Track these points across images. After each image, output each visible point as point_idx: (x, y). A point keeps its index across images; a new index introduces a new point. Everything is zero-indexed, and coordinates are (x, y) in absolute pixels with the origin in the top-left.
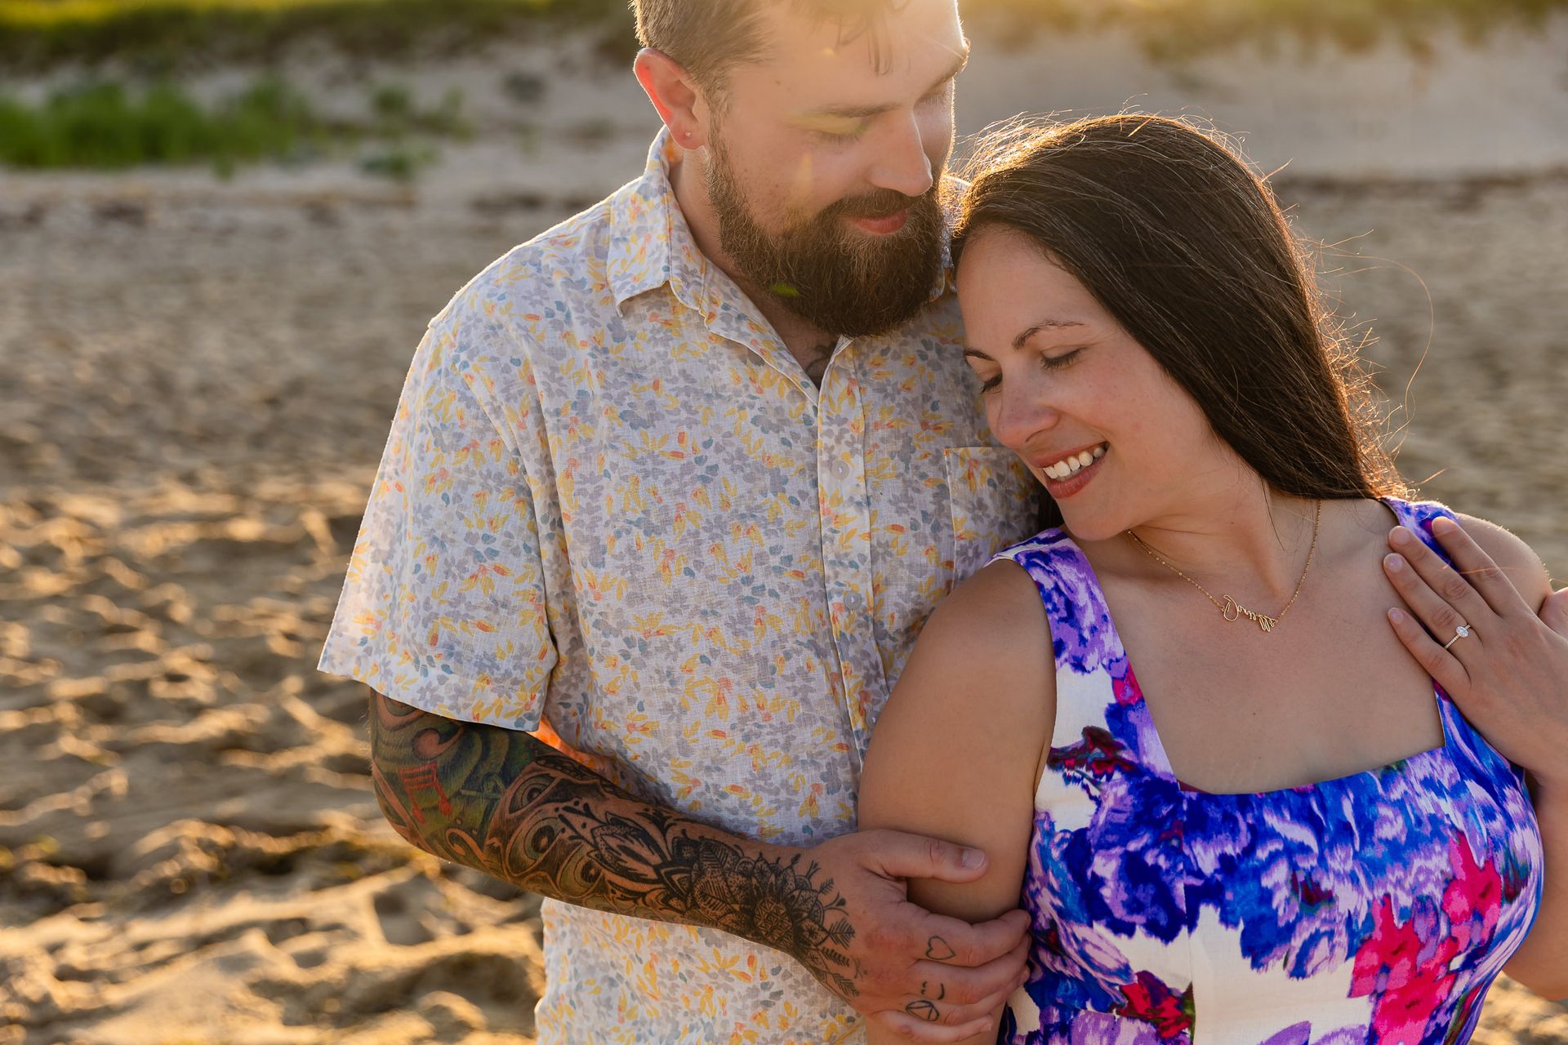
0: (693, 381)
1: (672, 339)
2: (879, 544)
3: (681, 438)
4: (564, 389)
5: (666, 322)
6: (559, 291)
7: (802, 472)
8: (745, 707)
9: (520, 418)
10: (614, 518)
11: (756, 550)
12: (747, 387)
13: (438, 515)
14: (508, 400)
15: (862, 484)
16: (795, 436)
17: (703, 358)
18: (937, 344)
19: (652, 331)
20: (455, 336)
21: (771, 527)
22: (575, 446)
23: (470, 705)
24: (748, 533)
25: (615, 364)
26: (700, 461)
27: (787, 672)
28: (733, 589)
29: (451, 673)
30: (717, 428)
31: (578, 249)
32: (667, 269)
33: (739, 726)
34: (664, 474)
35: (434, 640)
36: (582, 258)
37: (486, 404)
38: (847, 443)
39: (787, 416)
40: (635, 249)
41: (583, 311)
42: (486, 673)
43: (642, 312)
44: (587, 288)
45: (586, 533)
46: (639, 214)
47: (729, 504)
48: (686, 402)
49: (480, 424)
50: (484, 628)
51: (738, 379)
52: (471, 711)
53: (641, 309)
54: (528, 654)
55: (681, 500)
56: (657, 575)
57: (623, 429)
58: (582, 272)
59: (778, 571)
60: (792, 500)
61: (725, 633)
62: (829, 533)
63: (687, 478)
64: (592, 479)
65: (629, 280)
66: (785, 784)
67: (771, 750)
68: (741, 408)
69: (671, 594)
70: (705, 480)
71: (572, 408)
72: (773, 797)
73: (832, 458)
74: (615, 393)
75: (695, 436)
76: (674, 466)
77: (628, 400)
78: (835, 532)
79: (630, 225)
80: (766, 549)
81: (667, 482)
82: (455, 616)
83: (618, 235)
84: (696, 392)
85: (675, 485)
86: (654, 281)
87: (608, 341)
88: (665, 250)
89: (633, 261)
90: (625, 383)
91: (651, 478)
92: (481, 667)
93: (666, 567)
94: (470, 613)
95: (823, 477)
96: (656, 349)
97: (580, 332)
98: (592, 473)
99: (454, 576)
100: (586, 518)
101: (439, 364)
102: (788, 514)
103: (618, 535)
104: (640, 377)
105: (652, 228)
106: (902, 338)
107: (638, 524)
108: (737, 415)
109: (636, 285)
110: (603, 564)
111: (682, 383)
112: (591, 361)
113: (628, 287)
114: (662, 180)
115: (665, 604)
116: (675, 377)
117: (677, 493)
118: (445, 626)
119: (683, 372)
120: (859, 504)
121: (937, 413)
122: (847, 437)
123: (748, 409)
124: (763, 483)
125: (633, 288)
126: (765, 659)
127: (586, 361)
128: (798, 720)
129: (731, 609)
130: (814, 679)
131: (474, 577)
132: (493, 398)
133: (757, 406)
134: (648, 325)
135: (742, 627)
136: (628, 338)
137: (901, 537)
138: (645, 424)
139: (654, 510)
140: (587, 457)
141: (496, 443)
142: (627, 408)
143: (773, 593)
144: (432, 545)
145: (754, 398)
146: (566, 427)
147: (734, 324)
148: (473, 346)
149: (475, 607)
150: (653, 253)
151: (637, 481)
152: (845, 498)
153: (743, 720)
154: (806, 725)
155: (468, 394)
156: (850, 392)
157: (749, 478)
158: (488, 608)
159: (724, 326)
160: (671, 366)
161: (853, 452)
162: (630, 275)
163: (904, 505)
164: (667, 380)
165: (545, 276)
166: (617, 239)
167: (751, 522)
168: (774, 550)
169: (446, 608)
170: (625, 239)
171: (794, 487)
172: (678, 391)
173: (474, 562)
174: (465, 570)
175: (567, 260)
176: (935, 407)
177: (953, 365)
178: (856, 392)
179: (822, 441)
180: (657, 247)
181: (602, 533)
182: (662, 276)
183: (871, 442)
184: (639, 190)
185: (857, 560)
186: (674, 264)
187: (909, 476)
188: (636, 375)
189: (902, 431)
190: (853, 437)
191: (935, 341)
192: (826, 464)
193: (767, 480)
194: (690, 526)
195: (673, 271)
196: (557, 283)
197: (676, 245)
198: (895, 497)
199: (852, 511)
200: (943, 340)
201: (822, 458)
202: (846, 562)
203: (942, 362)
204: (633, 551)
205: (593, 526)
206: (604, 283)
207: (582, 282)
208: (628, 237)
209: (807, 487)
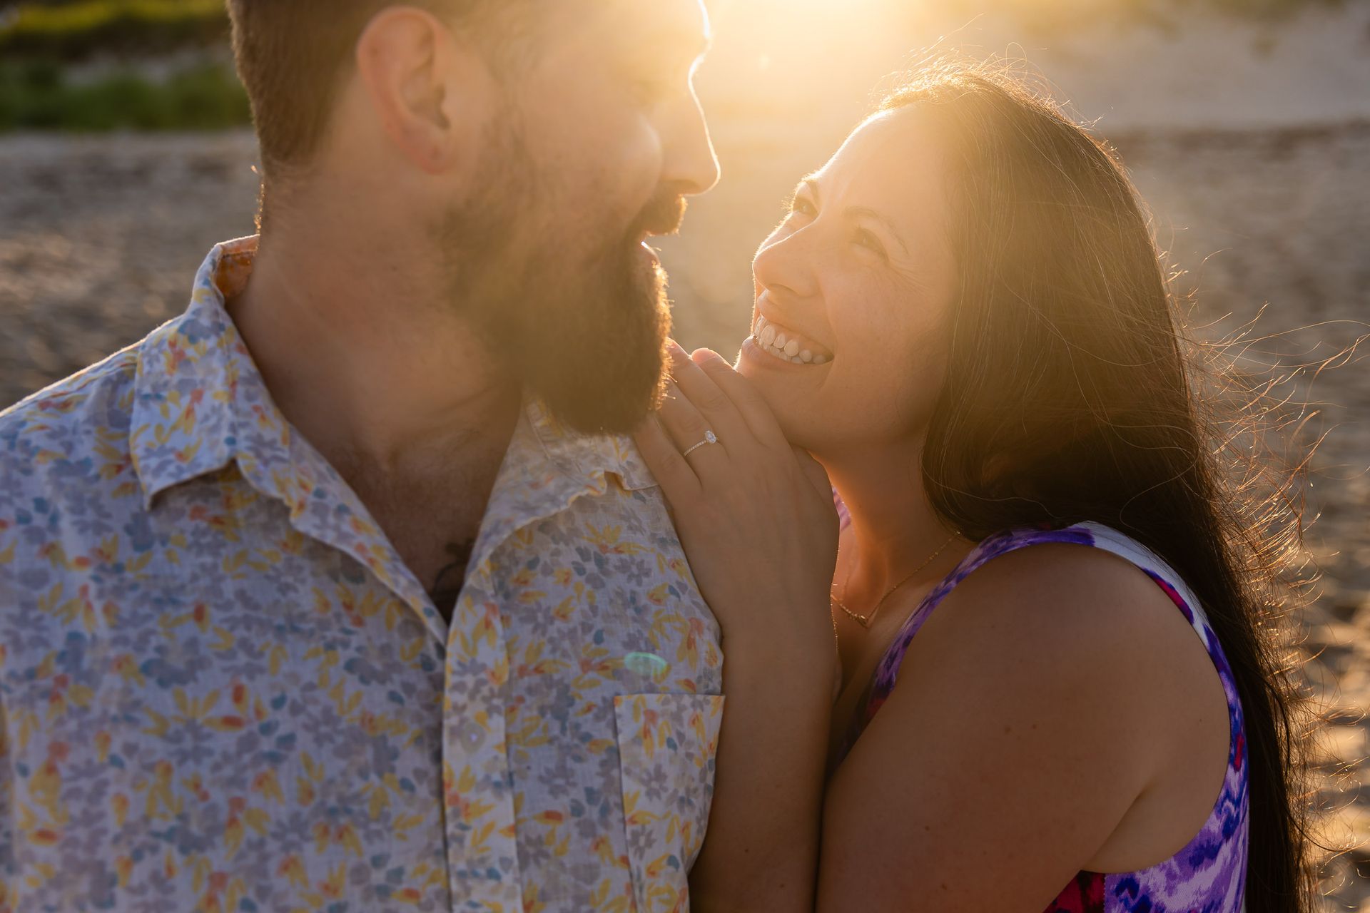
0: (257, 607)
2: (529, 840)
3: (238, 695)
4: (43, 635)
5: (217, 520)
6: (41, 481)
7: (419, 740)
10: (129, 829)
11: (352, 862)
12: (338, 616)
15: (503, 756)
16: (409, 688)
17: (271, 573)
18: (595, 553)
19: (193, 534)
21: (373, 826)
22: (60, 722)
25: (134, 587)
26: (267, 729)
30: (294, 677)
31: (80, 414)
32: (231, 442)
34: (212, 754)
36: (88, 427)
39: (397, 657)
40: (176, 410)
41: (82, 512)
43: (180, 507)
44: (92, 472)
45: (82, 855)
46: (182, 361)
47: (310, 794)
51: (326, 605)
53: (178, 502)
55: (237, 793)
57: (148, 691)
58: (86, 448)
59: (383, 891)
60: (404, 784)
62: (458, 832)
63: (247, 758)
64: (89, 770)
65: (171, 457)
68: (330, 647)
70: (275, 758)
71: (58, 662)
73: (462, 721)
74: (132, 633)
75: (260, 691)
76: (226, 740)
77: (154, 641)
78: (465, 827)
79: (167, 377)
80: (367, 860)
81: (217, 767)
83: (147, 390)
85: (228, 771)
86: (210, 459)
87: (126, 553)
88: (228, 413)
89: (174, 428)
90: (150, 616)
91: (190, 763)
93: (211, 900)
95: (451, 748)
97: (73, 543)
98: (89, 762)
100: (82, 834)
102: (397, 804)
103: (137, 855)
104: (174, 602)
105: (203, 382)
106: (553, 546)
107: (169, 836)
109: (184, 465)
110: (111, 903)
111: (239, 611)
112: (93, 588)
113: (172, 468)
114: (216, 313)
116: (229, 600)
117: (231, 782)
119: (241, 595)
120: (497, 785)
121: (603, 646)
122: (485, 691)
123: (339, 649)
124: (362, 759)
125: (180, 470)
127: (84, 590)
133: (354, 644)
134: (187, 524)
136: (157, 546)
137: (560, 828)
138: (182, 678)
139: (196, 811)
140: (80, 737)
142: (153, 656)
145: (349, 632)
146: (45, 694)
147: (331, 520)
150: (206, 418)
151: (168, 770)
156: (489, 624)
157: (342, 752)
159: (317, 521)
160: (222, 585)
161: (491, 711)
162: (172, 450)
163: (560, 781)
164: (217, 607)
166: (147, 397)
167: (343, 820)
168: (378, 862)
170: (159, 396)
172: (234, 622)
175: (63, 431)
176: (598, 639)
177: (618, 581)
178: (497, 624)
179: (451, 698)
180: (215, 410)
181: (110, 855)
182: (224, 451)
183: (514, 694)
184: (181, 330)
185: (497, 867)
186: (242, 433)
187: (567, 739)
188: (168, 599)
189: (556, 677)
190: (491, 690)
191: (593, 549)
192: (455, 732)
193: (368, 754)
194: (251, 833)
195: (242, 444)
196: (42, 468)
197: (244, 405)
198: (548, 771)
199: (488, 796)
200: (604, 548)
201: (450, 722)
202: (482, 871)
203: (604, 578)
204: (160, 880)
205: (93, 844)
206: (123, 463)
207: (85, 464)
208: (164, 394)
209: (427, 764)
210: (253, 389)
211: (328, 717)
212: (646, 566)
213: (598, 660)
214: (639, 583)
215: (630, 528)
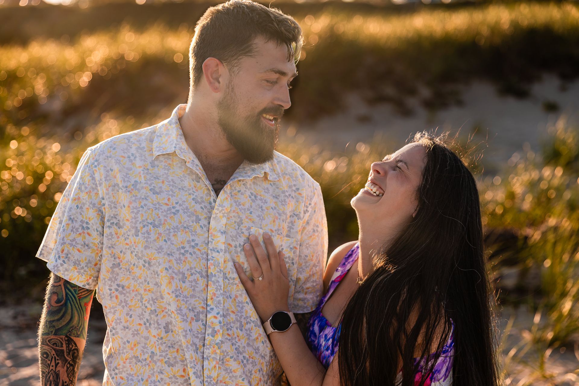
0: (175, 183)
1: (170, 169)
3: (169, 199)
4: (130, 180)
5: (169, 164)
6: (133, 150)
7: (206, 218)
8: (177, 287)
9: (108, 187)
10: (143, 221)
11: (188, 239)
12: (193, 188)
13: (73, 211)
14: (105, 181)
15: (224, 227)
16: (205, 207)
17: (180, 177)
19: (164, 166)
20: (95, 156)
21: (193, 233)
22: (131, 197)
23: (69, 275)
24: (186, 233)
25: (150, 174)
26: (174, 208)
27: (190, 280)
28: (178, 249)
29: (65, 263)
30: (181, 199)
31: (143, 137)
32: (175, 147)
33: (175, 292)
34: (162, 209)
35: (63, 251)
36: (145, 140)
37: (98, 181)
38: (223, 213)
39: (204, 200)
40: (164, 140)
41: (142, 157)
42: (76, 266)
43: (162, 159)
44: (145, 150)
45: (133, 225)
46: (167, 129)
47: (181, 223)
48: (172, 189)
49: (94, 186)
50: (79, 251)
51: (190, 186)
52: (69, 277)
53: (161, 158)
54: (91, 263)
55: (166, 218)
56: (155, 240)
57: (150, 194)
58: (144, 145)
59: (193, 247)
60: (201, 226)
61: (174, 262)
62: (211, 240)
63: (169, 212)
64: (136, 208)
65: (162, 149)
66: (185, 314)
67: (182, 302)
68: (190, 194)
69: (158, 247)
70: (175, 214)
71: (132, 186)
72: (182, 317)
73: (216, 216)
74: (149, 182)
75: (173, 200)
76: (165, 208)
77: (153, 185)
78: (213, 240)
79: (163, 132)
80: (191, 239)
81: (162, 212)
82: (71, 245)
83: (158, 134)
84: (176, 186)
85: (165, 214)
86: (171, 150)
87: (149, 167)
88: (175, 141)
89: (163, 143)
90: (153, 180)
91: (157, 210)
92: (75, 263)
93: (158, 238)
94: (76, 245)
95: (212, 222)
96: (165, 172)
97: (138, 163)
98: (136, 206)
99: (74, 232)
101: (88, 164)
102: (199, 230)
103: (144, 226)
104: (158, 179)
105: (171, 134)
106: (245, 189)
107: (151, 224)
108: (188, 196)
109: (164, 151)
110: (138, 235)
111: (171, 183)
112: (142, 172)
113: (161, 151)
114: (176, 120)
115: (156, 250)
116: (170, 181)
117: (165, 216)
118: (67, 247)
119: (172, 180)
120: (222, 232)
121: (252, 215)
122: (223, 212)
123: (192, 195)
124: (193, 219)
125: (163, 152)
126: (184, 274)
127: (140, 173)
128: (191, 296)
129: (177, 255)
130: (198, 284)
131: (80, 234)
132: (101, 180)
133: (195, 195)
134: (163, 164)
135: (179, 262)
136: (156, 167)
137: (231, 248)
138: (157, 193)
139: (157, 220)
140: (135, 201)
141: (97, 194)
142: (152, 187)
143: (190, 254)
144: (69, 220)
145: (194, 192)
146: (129, 191)
147: (195, 166)
148: (100, 161)
149: (78, 244)
150: (170, 142)
151: (153, 211)
152: (218, 230)
153: (176, 290)
154: (193, 298)
155: (94, 176)
156: (227, 199)
157: (189, 216)
158: (82, 245)
159: (192, 165)
160: (169, 177)
161: (223, 216)
162: (162, 147)
163: (235, 239)
164: (167, 181)
165: (130, 144)
166: (158, 136)
167: (187, 230)
168: (193, 241)
169: (69, 241)
170: (161, 136)
171: (202, 222)
172: (170, 185)
173: (82, 230)
174: (78, 231)
175: (139, 141)
176: (251, 213)
177: (259, 202)
178: (229, 199)
179: (215, 211)
180: (172, 140)
181: (139, 226)
182: (173, 149)
183: (230, 215)
184: (168, 122)
185: (219, 250)
186: (178, 146)
187: (239, 231)
188: (157, 178)
189: (241, 216)
190: (225, 212)
191: (254, 193)
192: (214, 218)
193: (194, 218)
194: (168, 227)
195: (177, 148)
196: (134, 147)
197: (179, 140)
198: (233, 235)
199: (219, 234)
200: (257, 194)
201: (213, 216)
202: (216, 251)
203: (256, 201)
204: (148, 233)
205: (136, 223)
206: (151, 150)
207: (144, 148)
208: (162, 136)
209: (206, 224)
210: (182, 137)
211: (187, 208)
212: (266, 201)
213: (250, 217)
214: (264, 204)
215: (265, 192)
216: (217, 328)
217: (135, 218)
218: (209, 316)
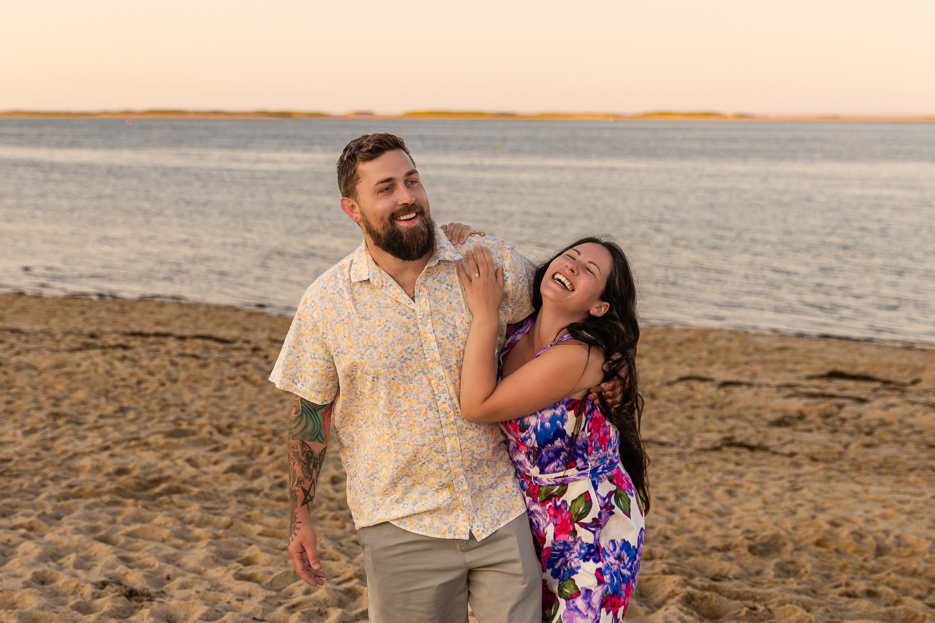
0: (380, 304)
2: (439, 343)
3: (380, 321)
6: (341, 285)
7: (414, 325)
8: (405, 390)
10: (365, 345)
15: (432, 327)
16: (411, 316)
26: (385, 326)
30: (389, 316)
32: (369, 273)
33: (404, 395)
34: (377, 331)
39: (408, 311)
40: (359, 267)
47: (395, 337)
48: (379, 310)
50: (312, 377)
51: (393, 302)
55: (382, 338)
57: (364, 322)
59: (410, 353)
60: (412, 334)
61: (398, 372)
62: (424, 342)
63: (383, 332)
65: (358, 276)
66: (418, 409)
67: (413, 400)
68: (395, 310)
70: (388, 331)
73: (422, 321)
75: (383, 320)
76: (379, 329)
78: (426, 341)
81: (378, 334)
84: (382, 307)
85: (380, 334)
86: (365, 278)
88: (368, 269)
89: (359, 271)
91: (373, 333)
93: (380, 357)
95: (420, 326)
96: (370, 296)
98: (355, 335)
102: (411, 338)
107: (371, 346)
108: (394, 312)
109: (360, 278)
110: (363, 359)
111: (377, 305)
112: (352, 304)
113: (357, 278)
115: (381, 367)
116: (375, 303)
117: (380, 336)
119: (377, 302)
120: (431, 333)
124: (404, 330)
126: (409, 377)
127: (350, 305)
128: (420, 392)
129: (399, 365)
130: (424, 380)
132: (319, 317)
133: (399, 309)
134: (366, 289)
135: (402, 369)
137: (444, 341)
138: (369, 319)
141: (318, 330)
143: (410, 359)
145: (398, 307)
146: (346, 323)
148: (316, 302)
150: (364, 270)
152: (427, 332)
153: (405, 393)
154: (422, 393)
156: (426, 302)
157: (400, 329)
159: (386, 289)
160: (374, 300)
161: (428, 318)
163: (444, 332)
164: (374, 305)
167: (402, 341)
168: (409, 348)
171: (413, 330)
172: (377, 307)
176: (451, 303)
177: (455, 290)
179: (418, 317)
180: (365, 267)
181: (363, 351)
182: (367, 276)
185: (433, 348)
188: (365, 304)
189: (441, 312)
194: (385, 345)
195: (371, 275)
197: (370, 267)
198: (441, 330)
200: (452, 283)
202: (430, 349)
203: (452, 290)
204: (371, 354)
205: (359, 349)
208: (358, 263)
209: (416, 330)
211: (396, 323)
213: (451, 308)
216: (449, 410)
217: (357, 344)
218: (439, 403)
